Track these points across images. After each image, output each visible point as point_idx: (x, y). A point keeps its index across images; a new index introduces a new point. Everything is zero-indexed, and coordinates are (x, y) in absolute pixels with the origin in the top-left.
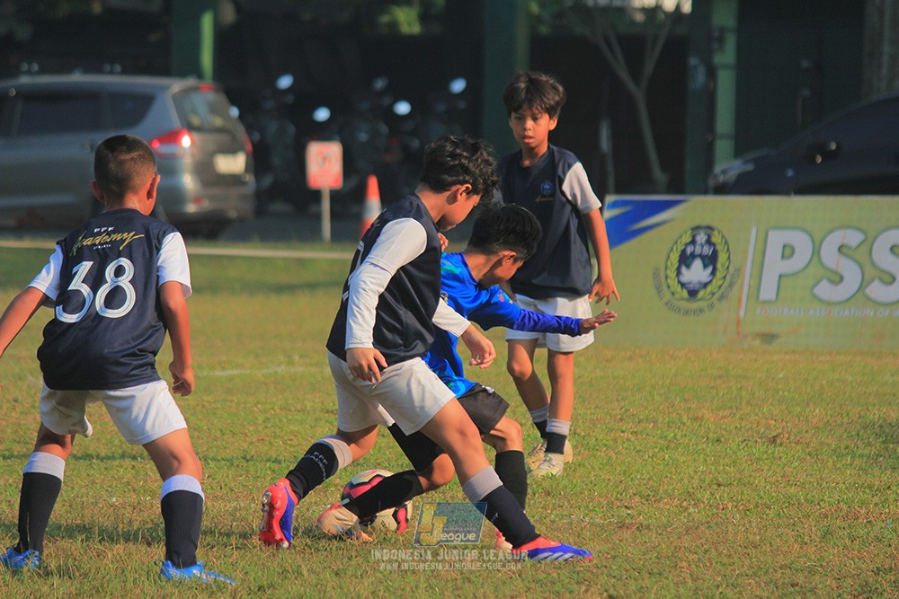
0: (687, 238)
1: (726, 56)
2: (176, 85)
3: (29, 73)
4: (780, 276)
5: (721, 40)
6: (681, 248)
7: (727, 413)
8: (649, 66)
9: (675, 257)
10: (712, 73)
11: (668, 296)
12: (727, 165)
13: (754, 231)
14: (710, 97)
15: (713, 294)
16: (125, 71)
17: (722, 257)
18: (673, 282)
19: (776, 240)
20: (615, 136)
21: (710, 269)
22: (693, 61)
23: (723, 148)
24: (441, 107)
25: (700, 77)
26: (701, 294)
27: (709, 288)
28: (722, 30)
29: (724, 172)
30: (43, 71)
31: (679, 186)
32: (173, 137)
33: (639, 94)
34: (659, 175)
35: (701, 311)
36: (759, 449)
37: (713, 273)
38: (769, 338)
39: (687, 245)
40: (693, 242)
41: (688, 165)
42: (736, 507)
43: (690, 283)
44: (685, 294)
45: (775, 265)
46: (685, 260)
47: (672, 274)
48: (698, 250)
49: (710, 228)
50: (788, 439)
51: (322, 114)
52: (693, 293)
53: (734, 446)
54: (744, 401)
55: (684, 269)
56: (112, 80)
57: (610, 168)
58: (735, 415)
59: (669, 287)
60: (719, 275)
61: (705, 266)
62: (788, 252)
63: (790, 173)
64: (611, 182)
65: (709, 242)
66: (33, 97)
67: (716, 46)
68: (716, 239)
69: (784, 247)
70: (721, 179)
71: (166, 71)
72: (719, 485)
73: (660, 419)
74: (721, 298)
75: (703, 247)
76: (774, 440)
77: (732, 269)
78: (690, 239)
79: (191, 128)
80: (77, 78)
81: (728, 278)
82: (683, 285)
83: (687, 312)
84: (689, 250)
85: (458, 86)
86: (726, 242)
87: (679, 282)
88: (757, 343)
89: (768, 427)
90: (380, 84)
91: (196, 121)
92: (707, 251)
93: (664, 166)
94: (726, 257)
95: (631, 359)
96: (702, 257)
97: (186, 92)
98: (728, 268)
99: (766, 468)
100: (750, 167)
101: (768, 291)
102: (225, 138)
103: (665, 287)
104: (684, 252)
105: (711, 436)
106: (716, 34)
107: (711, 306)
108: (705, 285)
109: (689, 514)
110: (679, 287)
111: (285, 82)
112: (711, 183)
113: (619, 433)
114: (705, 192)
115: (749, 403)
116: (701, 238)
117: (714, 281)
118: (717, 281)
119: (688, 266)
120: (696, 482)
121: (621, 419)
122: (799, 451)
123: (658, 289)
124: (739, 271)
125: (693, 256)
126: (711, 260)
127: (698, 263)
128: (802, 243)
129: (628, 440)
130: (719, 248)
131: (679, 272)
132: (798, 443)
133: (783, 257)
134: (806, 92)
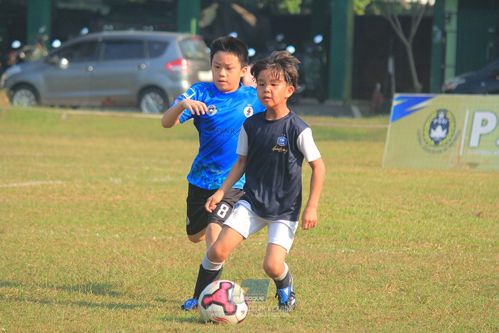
0: (434, 115)
1: (452, 26)
2: (180, 37)
3: (108, 30)
4: (481, 135)
5: (449, 18)
6: (431, 121)
7: (455, 201)
8: (414, 31)
9: (428, 125)
10: (444, 34)
11: (424, 144)
12: (452, 80)
13: (468, 112)
14: (443, 46)
15: (446, 143)
16: (155, 30)
17: (451, 125)
18: (427, 137)
19: (479, 117)
20: (396, 66)
21: (445, 131)
22: (435, 28)
23: (449, 71)
24: (310, 50)
25: (438, 37)
26: (441, 143)
27: (445, 141)
28: (450, 14)
29: (450, 83)
30: (115, 29)
31: (426, 90)
32: (178, 62)
33: (408, 44)
34: (418, 85)
35: (440, 151)
36: (472, 219)
37: (447, 133)
38: (473, 165)
39: (434, 119)
40: (437, 117)
41: (432, 80)
42: (461, 247)
43: (435, 138)
44: (433, 143)
45: (478, 129)
46: (433, 126)
47: (427, 133)
48: (440, 121)
49: (445, 111)
50: (486, 214)
51: (251, 52)
52: (437, 143)
53: (459, 217)
54: (463, 196)
55: (432, 131)
56: (149, 34)
57: (393, 81)
58: (459, 202)
59: (425, 140)
60: (450, 133)
61: (443, 129)
62: (484, 123)
63: (483, 84)
64: (394, 88)
65: (445, 117)
66: (111, 42)
67: (447, 22)
68: (449, 116)
69: (483, 120)
70: (450, 87)
71: (174, 29)
72: (452, 236)
73: (422, 204)
74: (451, 145)
75: (442, 120)
76: (478, 215)
77: (456, 131)
78: (436, 116)
79: (187, 58)
80: (132, 33)
81: (454, 136)
82: (432, 139)
83: (433, 152)
84: (435, 121)
85: (319, 39)
86: (454, 118)
87: (430, 137)
88: (468, 168)
89: (475, 208)
90: (280, 38)
91: (190, 54)
92: (444, 122)
93: (420, 80)
94: (454, 125)
95: (406, 174)
96: (441, 125)
97: (185, 40)
98: (454, 130)
99: (475, 228)
100: (463, 81)
101: (474, 142)
102: (203, 63)
103: (423, 140)
104: (432, 123)
105: (447, 212)
106: (447, 16)
107: (445, 149)
108: (443, 139)
109: (438, 250)
110: (430, 140)
111: (234, 35)
112: (444, 89)
113: (402, 211)
114: (441, 92)
115: (465, 197)
116: (441, 115)
117: (448, 137)
118: (449, 137)
119: (435, 129)
120: (441, 234)
121: (403, 204)
122: (491, 221)
123: (420, 140)
124: (460, 132)
125: (437, 124)
126: (446, 127)
127: (439, 128)
128: (492, 119)
129: (406, 214)
130: (450, 121)
131: (430, 132)
132: (490, 216)
133: (482, 125)
134: (491, 45)
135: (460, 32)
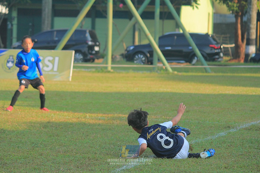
0: (8, 57)
1: (15, 22)
9: (6, 61)
10: (12, 25)
11: (5, 69)
12: (15, 43)
14: (12, 30)
18: (6, 66)
21: (13, 64)
22: (8, 23)
23: (14, 40)
25: (9, 26)
26: (11, 69)
27: (13, 67)
28: (14, 17)
29: (15, 45)
31: (5, 47)
34: (2, 45)
35: (11, 72)
39: (8, 59)
40: (10, 58)
41: (8, 43)
44: (8, 68)
46: (8, 62)
47: (5, 64)
49: (13, 56)
65: (13, 59)
67: (13, 20)
82: (8, 67)
83: (8, 72)
92: (12, 60)
107: (13, 71)
108: (12, 67)
112: (12, 47)
114: (11, 48)
116: (11, 58)
118: (15, 66)
123: (3, 68)
125: (9, 61)
127: (10, 63)
130: (15, 60)
131: (7, 64)
135: (18, 24)
